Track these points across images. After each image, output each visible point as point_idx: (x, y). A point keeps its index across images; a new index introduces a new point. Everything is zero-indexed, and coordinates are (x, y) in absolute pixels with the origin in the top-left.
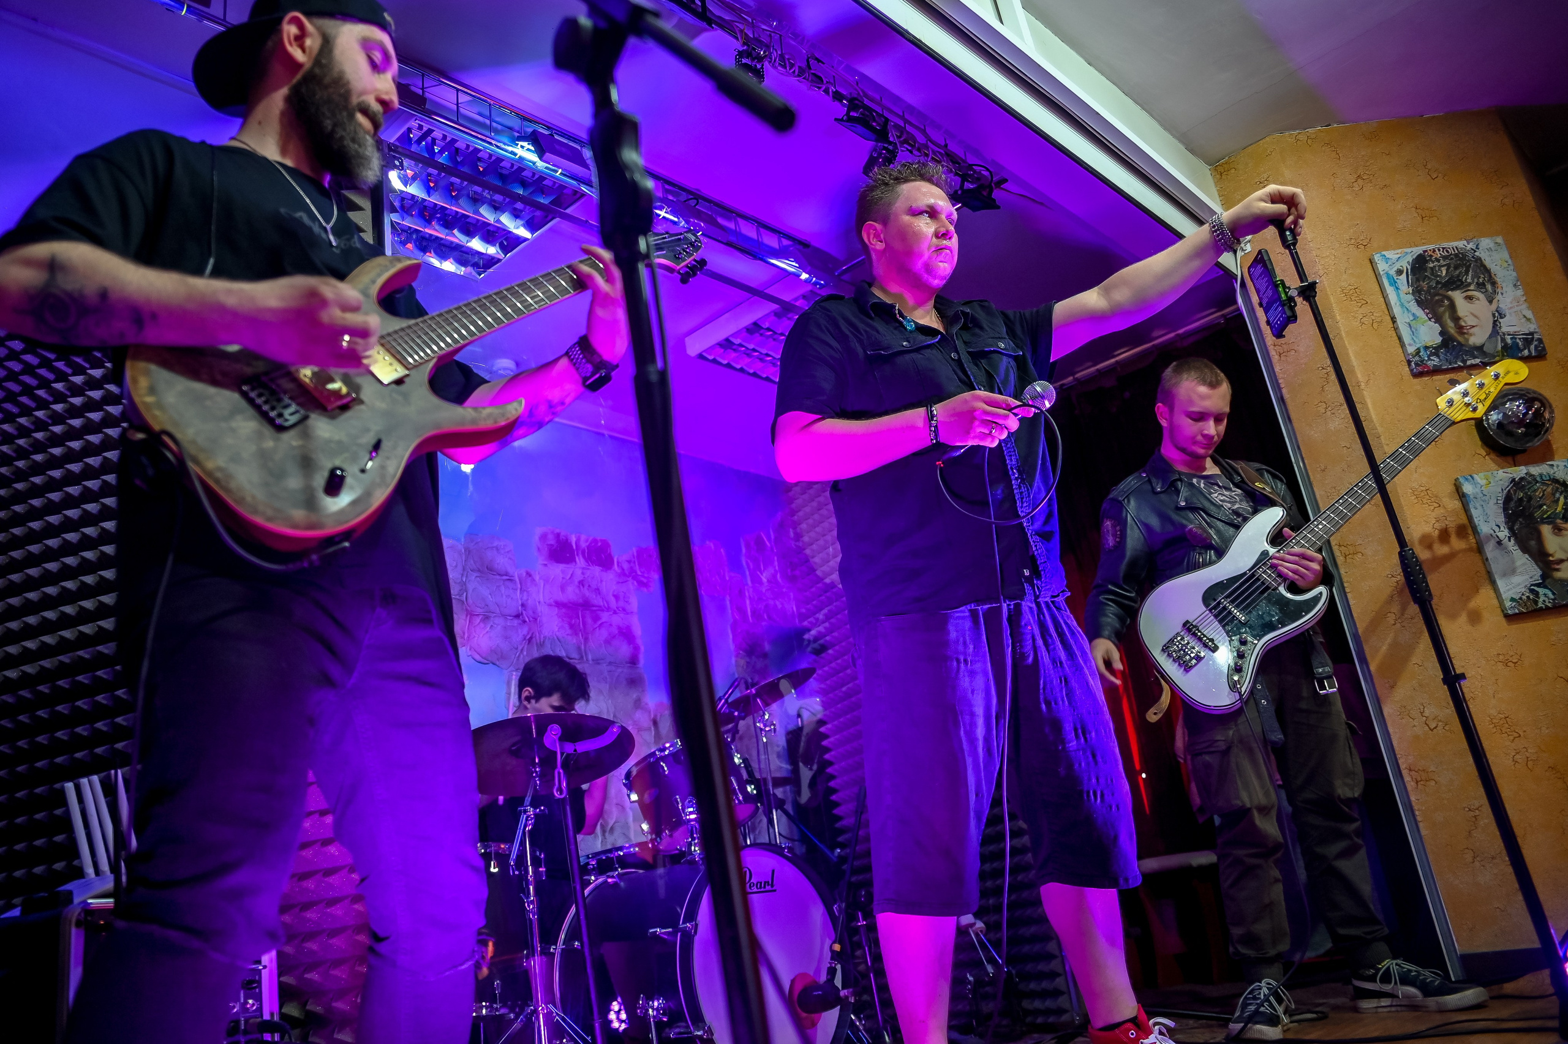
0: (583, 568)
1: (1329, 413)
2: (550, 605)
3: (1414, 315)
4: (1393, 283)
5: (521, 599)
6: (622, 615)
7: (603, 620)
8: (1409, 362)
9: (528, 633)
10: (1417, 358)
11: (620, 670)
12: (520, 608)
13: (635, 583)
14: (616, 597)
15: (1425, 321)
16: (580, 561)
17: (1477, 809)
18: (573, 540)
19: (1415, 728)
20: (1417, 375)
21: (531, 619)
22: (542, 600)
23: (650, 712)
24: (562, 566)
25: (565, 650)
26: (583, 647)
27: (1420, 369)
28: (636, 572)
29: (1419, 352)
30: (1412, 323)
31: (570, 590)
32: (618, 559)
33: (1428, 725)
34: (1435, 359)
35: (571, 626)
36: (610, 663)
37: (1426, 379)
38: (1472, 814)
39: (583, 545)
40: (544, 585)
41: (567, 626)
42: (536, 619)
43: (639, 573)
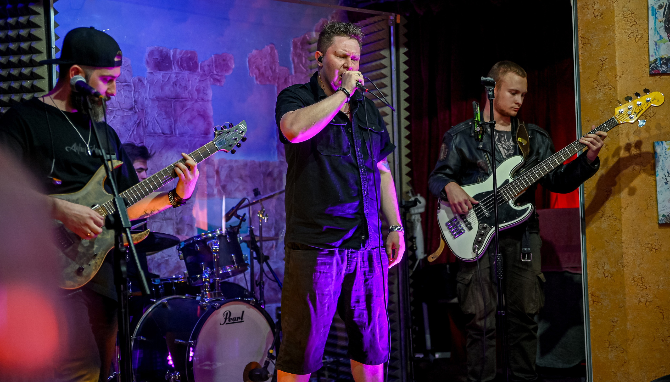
0: (177, 73)
1: (598, 88)
2: (153, 100)
3: (661, 36)
4: (654, 14)
5: (134, 97)
6: (201, 103)
7: (188, 107)
8: (649, 67)
9: (138, 120)
10: (654, 65)
11: (197, 139)
12: (133, 103)
13: (212, 80)
14: (198, 91)
15: (666, 41)
16: (175, 69)
17: (616, 322)
18: (172, 52)
19: (599, 274)
20: (651, 75)
21: (140, 110)
22: (148, 97)
23: (214, 166)
24: (162, 73)
25: (161, 129)
26: (173, 126)
27: (653, 72)
28: (213, 73)
29: (657, 61)
30: (658, 42)
31: (167, 88)
32: (201, 64)
33: (604, 274)
34: (665, 67)
35: (166, 113)
36: (191, 136)
37: (657, 77)
38: (613, 324)
39: (178, 56)
40: (150, 87)
41: (163, 113)
42: (143, 110)
43: (215, 73)
